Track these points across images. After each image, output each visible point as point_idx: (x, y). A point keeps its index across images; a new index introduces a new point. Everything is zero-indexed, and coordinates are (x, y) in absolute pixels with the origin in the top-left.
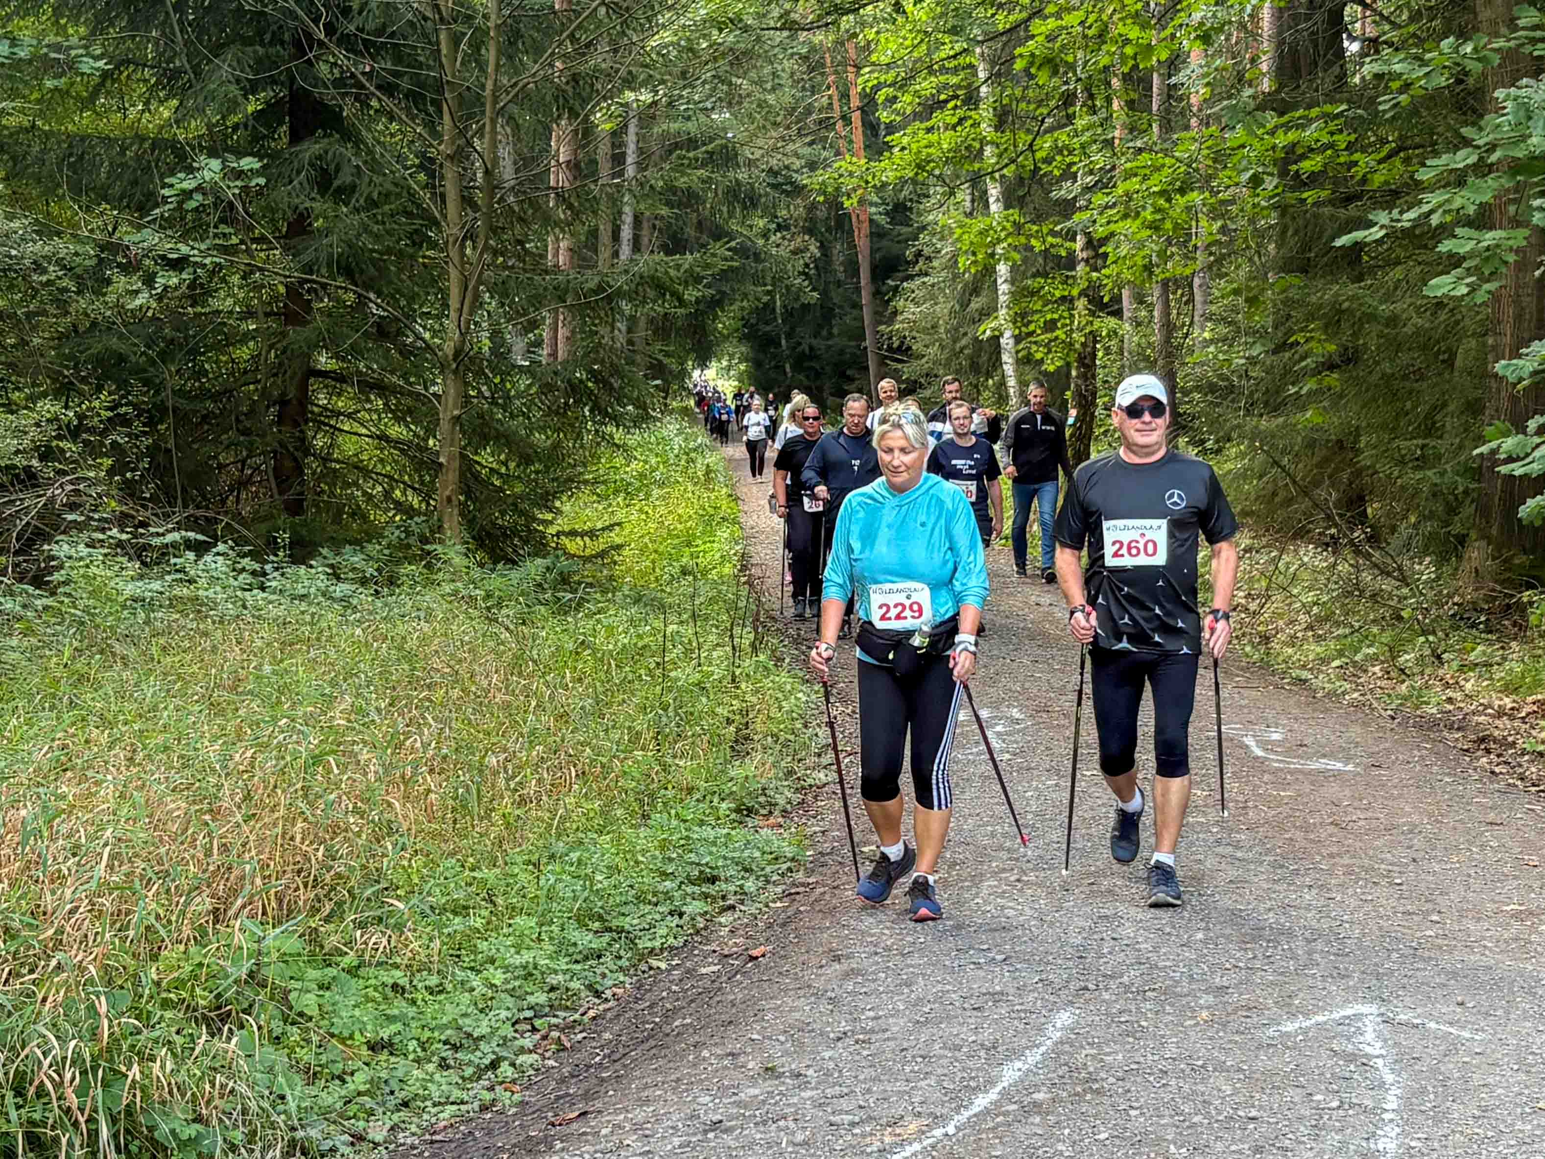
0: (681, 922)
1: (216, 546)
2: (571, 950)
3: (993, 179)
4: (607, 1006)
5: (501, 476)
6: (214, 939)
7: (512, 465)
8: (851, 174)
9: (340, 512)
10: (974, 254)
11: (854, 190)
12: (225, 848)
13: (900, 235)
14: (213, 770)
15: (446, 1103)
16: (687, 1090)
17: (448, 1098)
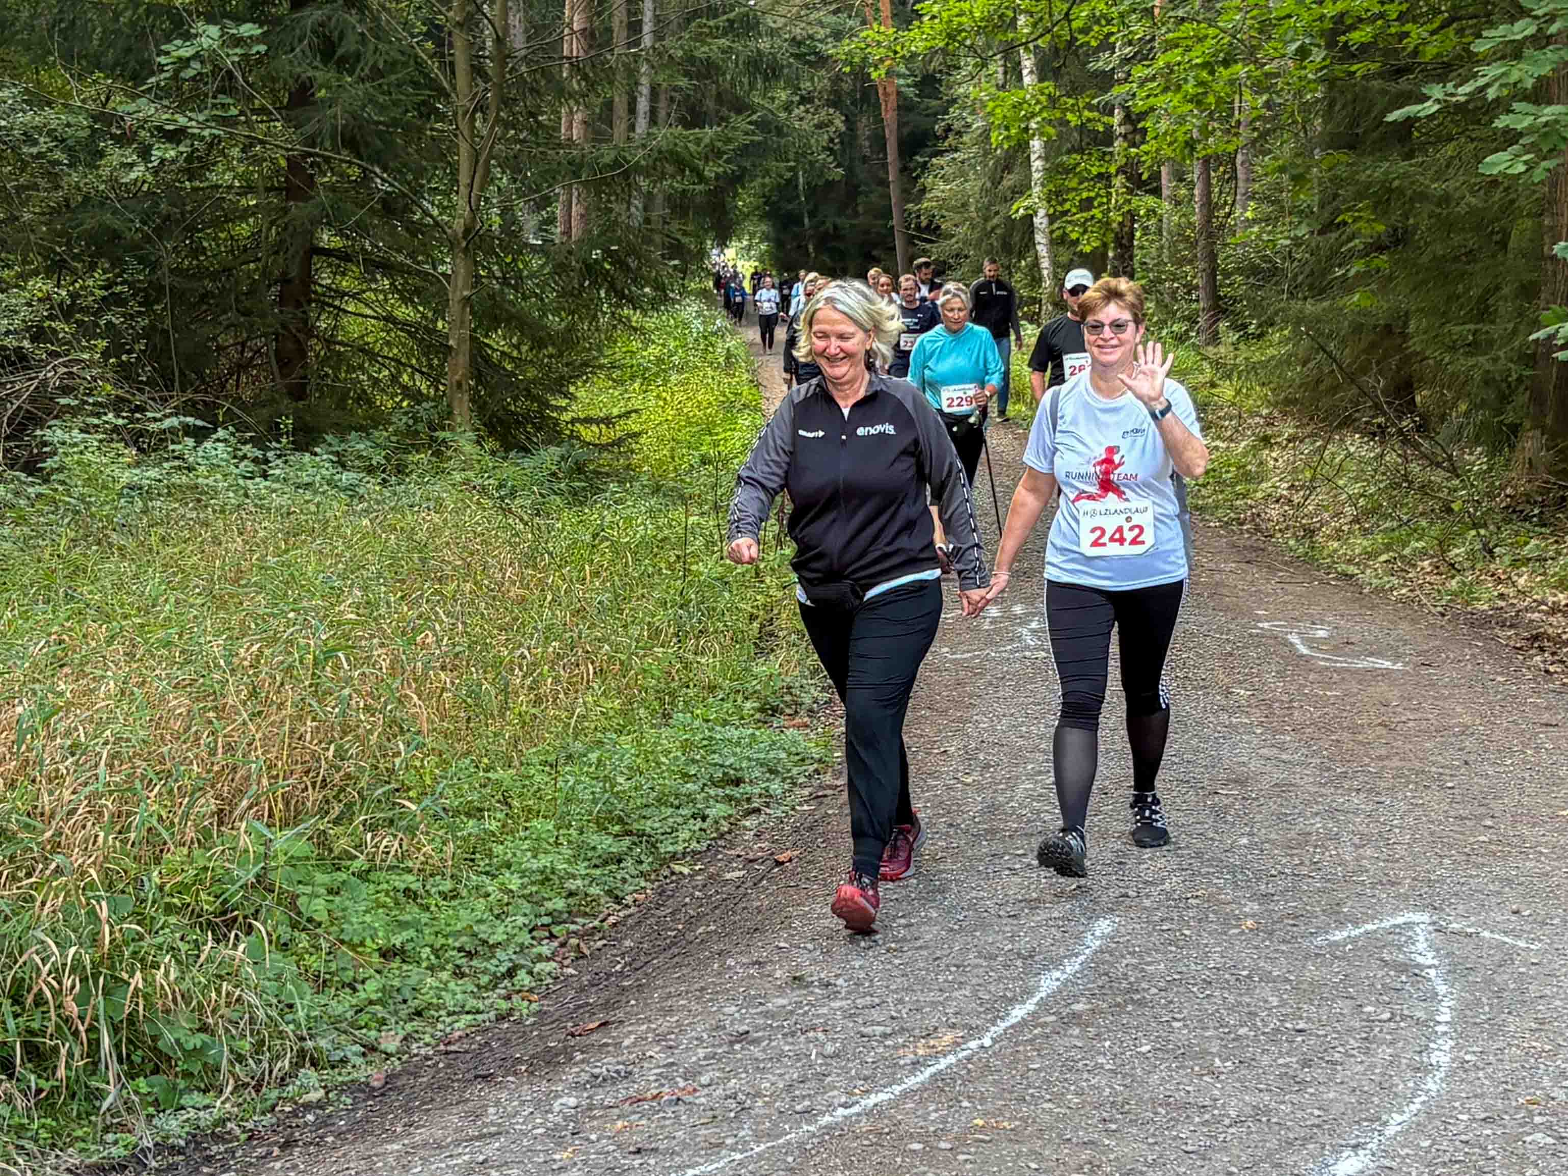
0: (705, 826)
1: (215, 431)
2: (590, 854)
3: (1027, 49)
4: (627, 912)
5: (513, 359)
6: (219, 841)
7: (524, 348)
8: (879, 43)
9: (345, 397)
10: (1007, 128)
11: (881, 60)
12: (229, 748)
13: (927, 108)
14: (217, 666)
15: (460, 1013)
16: (711, 1000)
17: (463, 1007)
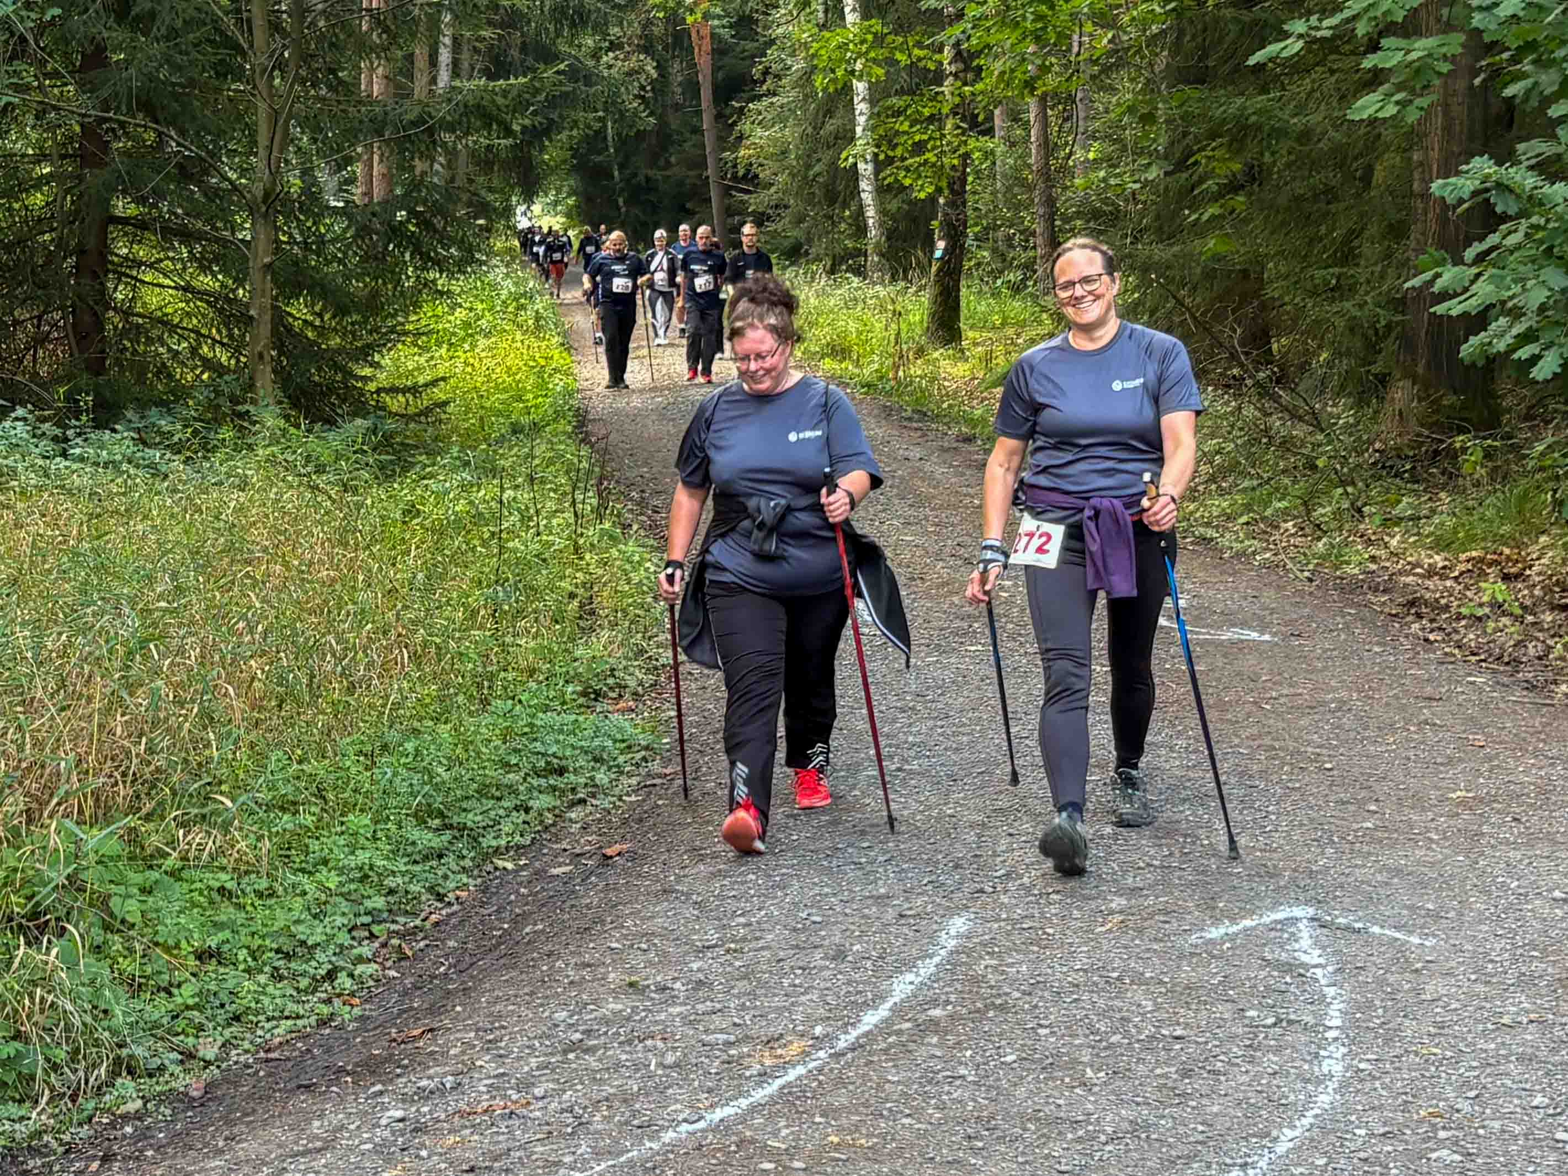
0: (528, 818)
1: (14, 410)
2: (410, 849)
4: (450, 910)
5: (315, 328)
6: (28, 841)
7: (327, 316)
10: (832, 71)
12: (37, 744)
13: (745, 50)
14: (24, 658)
15: (281, 1018)
16: (542, 1005)
17: (282, 1012)
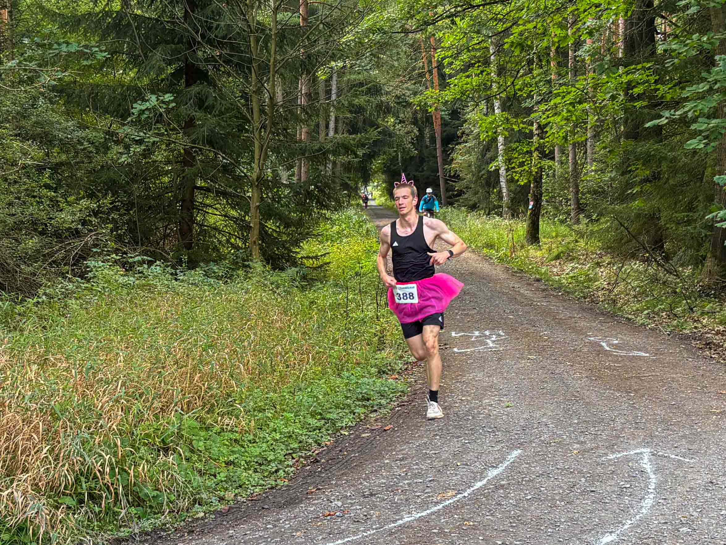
1: (155, 262)
3: (496, 98)
5: (277, 232)
7: (282, 228)
8: (432, 97)
9: (208, 248)
10: (487, 132)
11: (433, 104)
13: (454, 124)
